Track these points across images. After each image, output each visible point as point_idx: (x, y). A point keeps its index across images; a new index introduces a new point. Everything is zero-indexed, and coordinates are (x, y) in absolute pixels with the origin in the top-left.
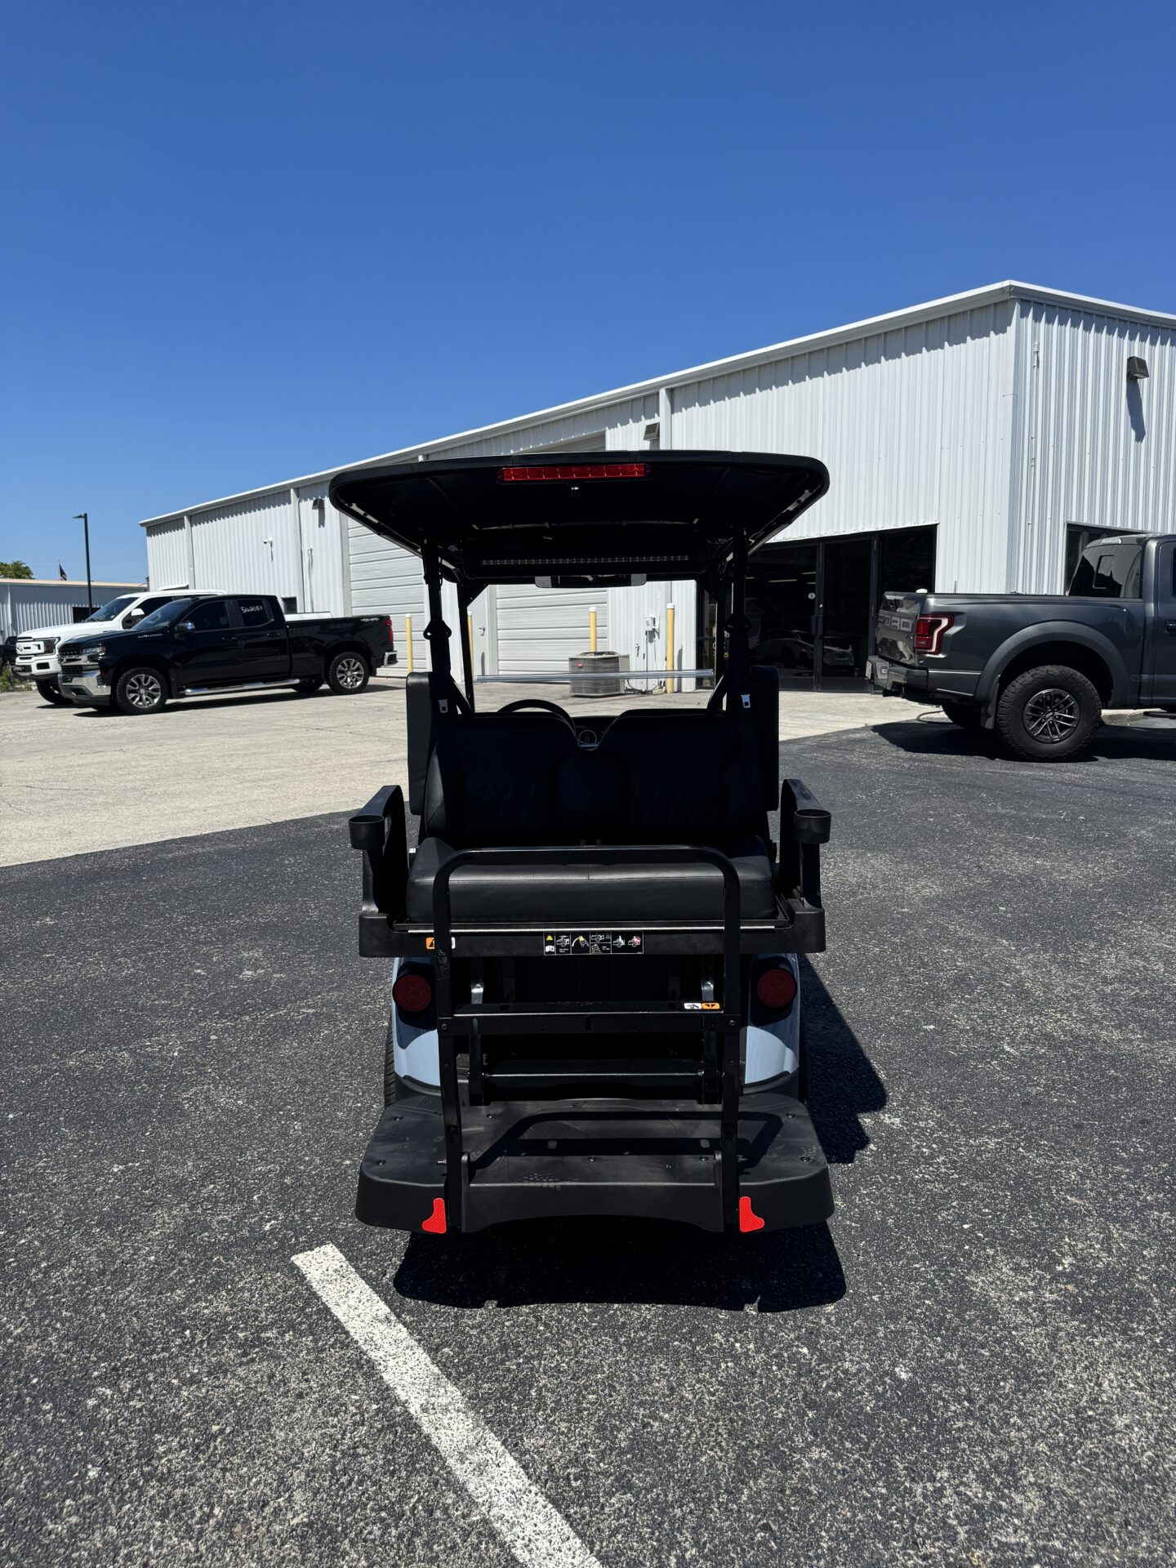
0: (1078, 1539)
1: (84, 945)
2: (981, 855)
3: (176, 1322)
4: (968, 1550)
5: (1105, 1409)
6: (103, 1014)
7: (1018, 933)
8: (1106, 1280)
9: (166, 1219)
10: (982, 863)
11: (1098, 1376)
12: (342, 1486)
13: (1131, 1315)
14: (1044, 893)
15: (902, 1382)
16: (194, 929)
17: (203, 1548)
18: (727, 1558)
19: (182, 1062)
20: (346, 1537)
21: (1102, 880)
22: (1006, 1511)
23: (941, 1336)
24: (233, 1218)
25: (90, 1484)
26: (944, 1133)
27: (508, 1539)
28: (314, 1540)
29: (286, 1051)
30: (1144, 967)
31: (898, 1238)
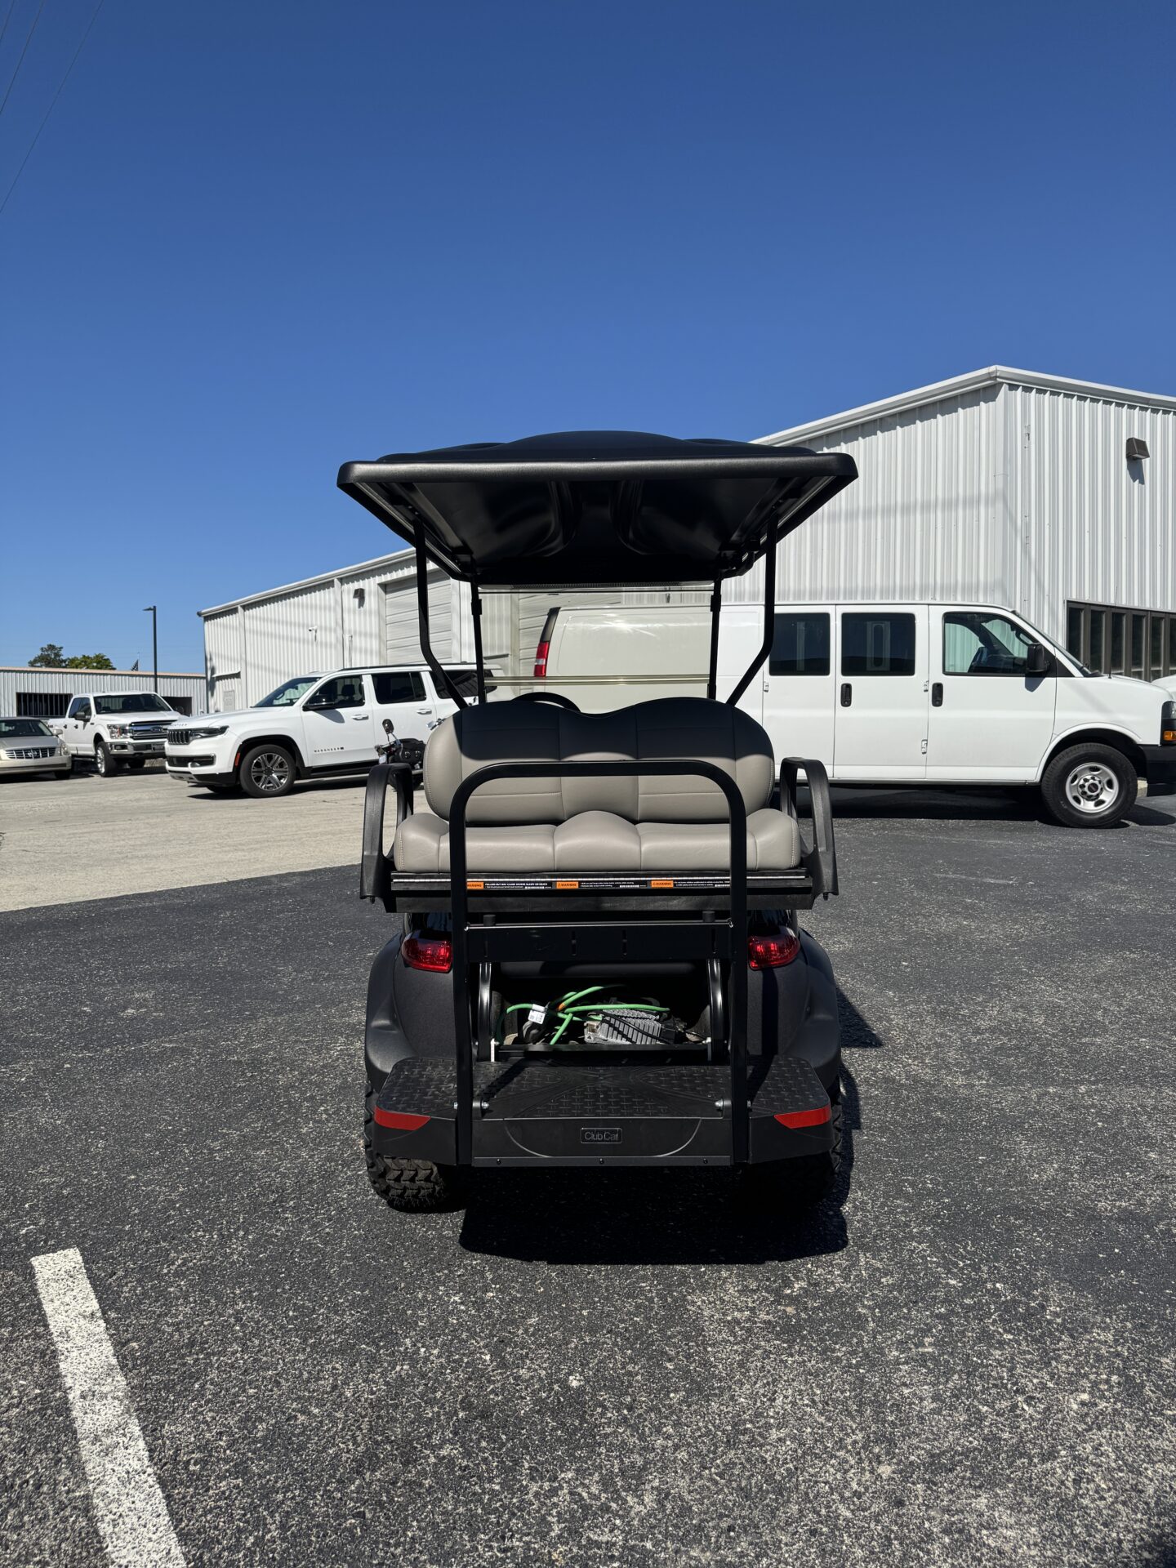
0: (673, 1541)
2: (910, 915)
4: (553, 1545)
5: (766, 1423)
8: (830, 1303)
10: (907, 923)
13: (839, 1337)
14: (957, 951)
16: (102, 973)
23: (633, 1349)
27: (100, 1514)
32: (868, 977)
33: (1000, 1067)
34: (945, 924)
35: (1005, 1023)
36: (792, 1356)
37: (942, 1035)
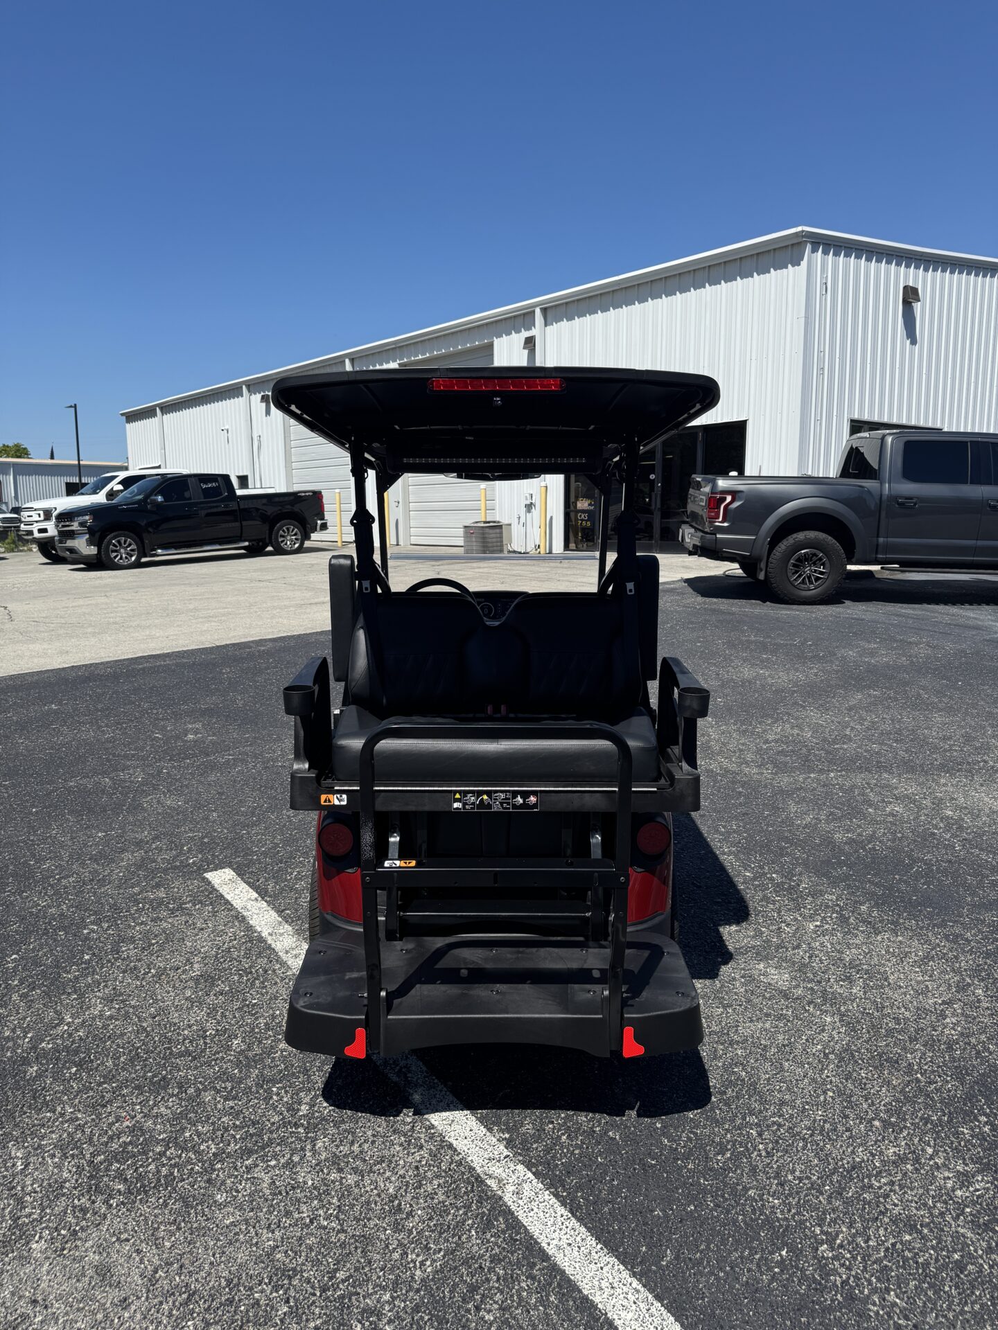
1: (78, 721)
3: (134, 900)
6: (92, 759)
12: (221, 962)
14: (755, 690)
19: (144, 784)
21: (801, 683)
24: (170, 857)
25: (86, 961)
28: (202, 981)
29: (212, 778)
30: (798, 734)
33: (780, 763)
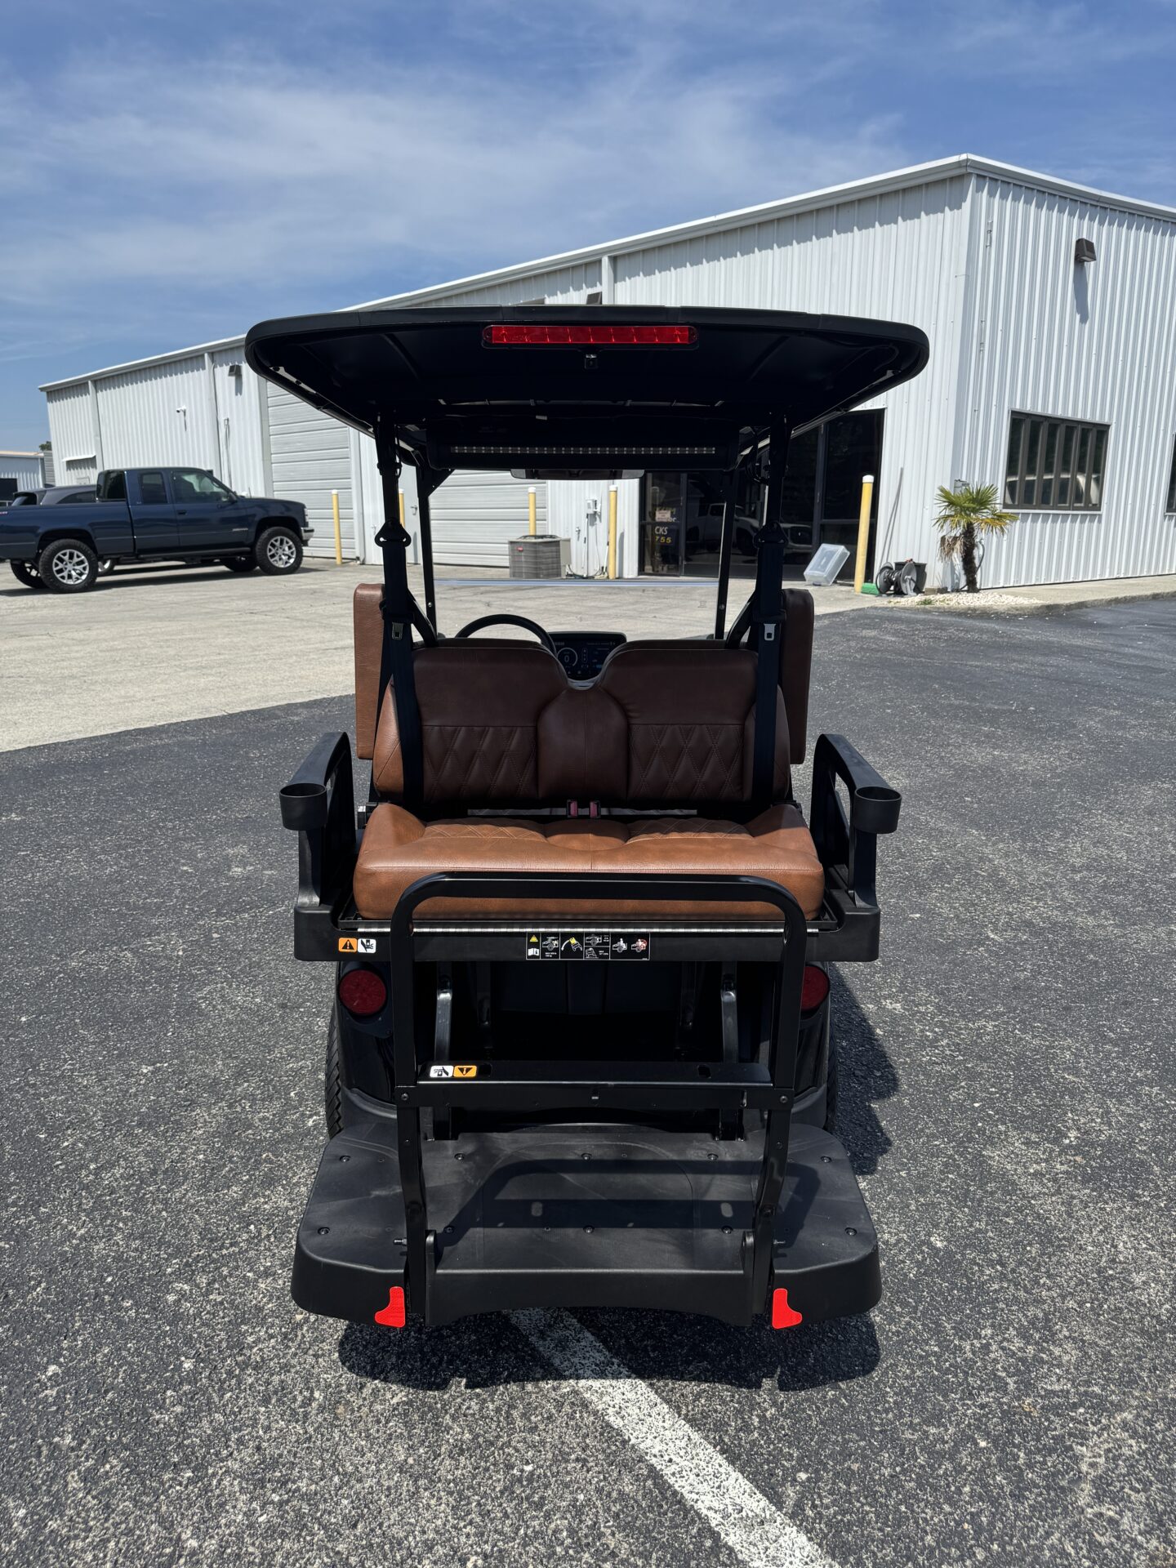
0: (1114, 1384)
1: (58, 843)
2: (942, 746)
3: (238, 1217)
4: (1019, 1398)
5: (1123, 1268)
7: (986, 823)
8: (1109, 1151)
9: (206, 1118)
10: (943, 754)
11: (1113, 1241)
12: (433, 1366)
13: (1136, 1183)
14: (1006, 784)
15: (938, 1250)
16: (170, 825)
17: (311, 1430)
18: (804, 1415)
19: (190, 961)
20: (446, 1413)
21: (1059, 771)
22: (1047, 1362)
23: (968, 1207)
24: (274, 1115)
25: (188, 1374)
26: (944, 1017)
27: (600, 1407)
28: (416, 1417)
30: (1108, 855)
31: (916, 1118)
32: (943, 815)
33: (1117, 906)
34: (981, 756)
35: (1095, 860)
36: (1107, 1204)
37: (1046, 874)
